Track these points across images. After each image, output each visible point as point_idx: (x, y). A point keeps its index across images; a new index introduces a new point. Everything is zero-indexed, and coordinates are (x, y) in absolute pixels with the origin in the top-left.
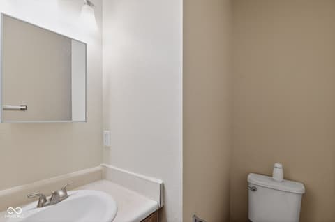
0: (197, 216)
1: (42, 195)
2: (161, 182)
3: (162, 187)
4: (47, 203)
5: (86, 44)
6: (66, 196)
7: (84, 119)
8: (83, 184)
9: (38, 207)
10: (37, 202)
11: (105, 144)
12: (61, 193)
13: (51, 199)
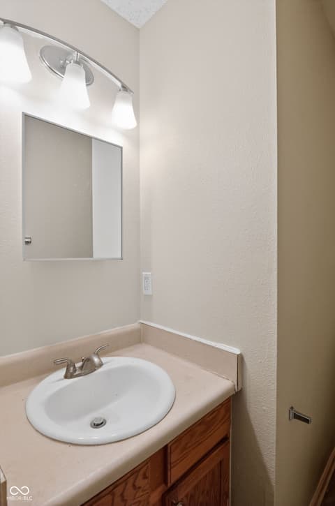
0: (295, 409)
1: (71, 362)
2: (238, 352)
3: (240, 359)
4: (77, 373)
5: (121, 148)
6: (101, 365)
7: (119, 256)
8: (117, 348)
9: (66, 377)
10: (65, 370)
11: (145, 292)
12: (96, 360)
13: (81, 368)
